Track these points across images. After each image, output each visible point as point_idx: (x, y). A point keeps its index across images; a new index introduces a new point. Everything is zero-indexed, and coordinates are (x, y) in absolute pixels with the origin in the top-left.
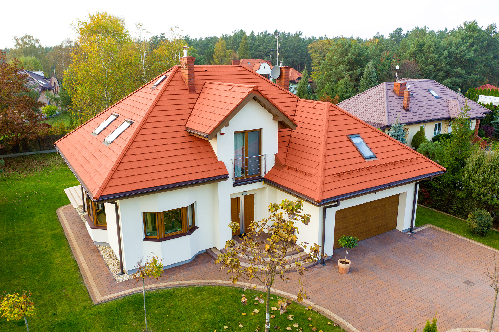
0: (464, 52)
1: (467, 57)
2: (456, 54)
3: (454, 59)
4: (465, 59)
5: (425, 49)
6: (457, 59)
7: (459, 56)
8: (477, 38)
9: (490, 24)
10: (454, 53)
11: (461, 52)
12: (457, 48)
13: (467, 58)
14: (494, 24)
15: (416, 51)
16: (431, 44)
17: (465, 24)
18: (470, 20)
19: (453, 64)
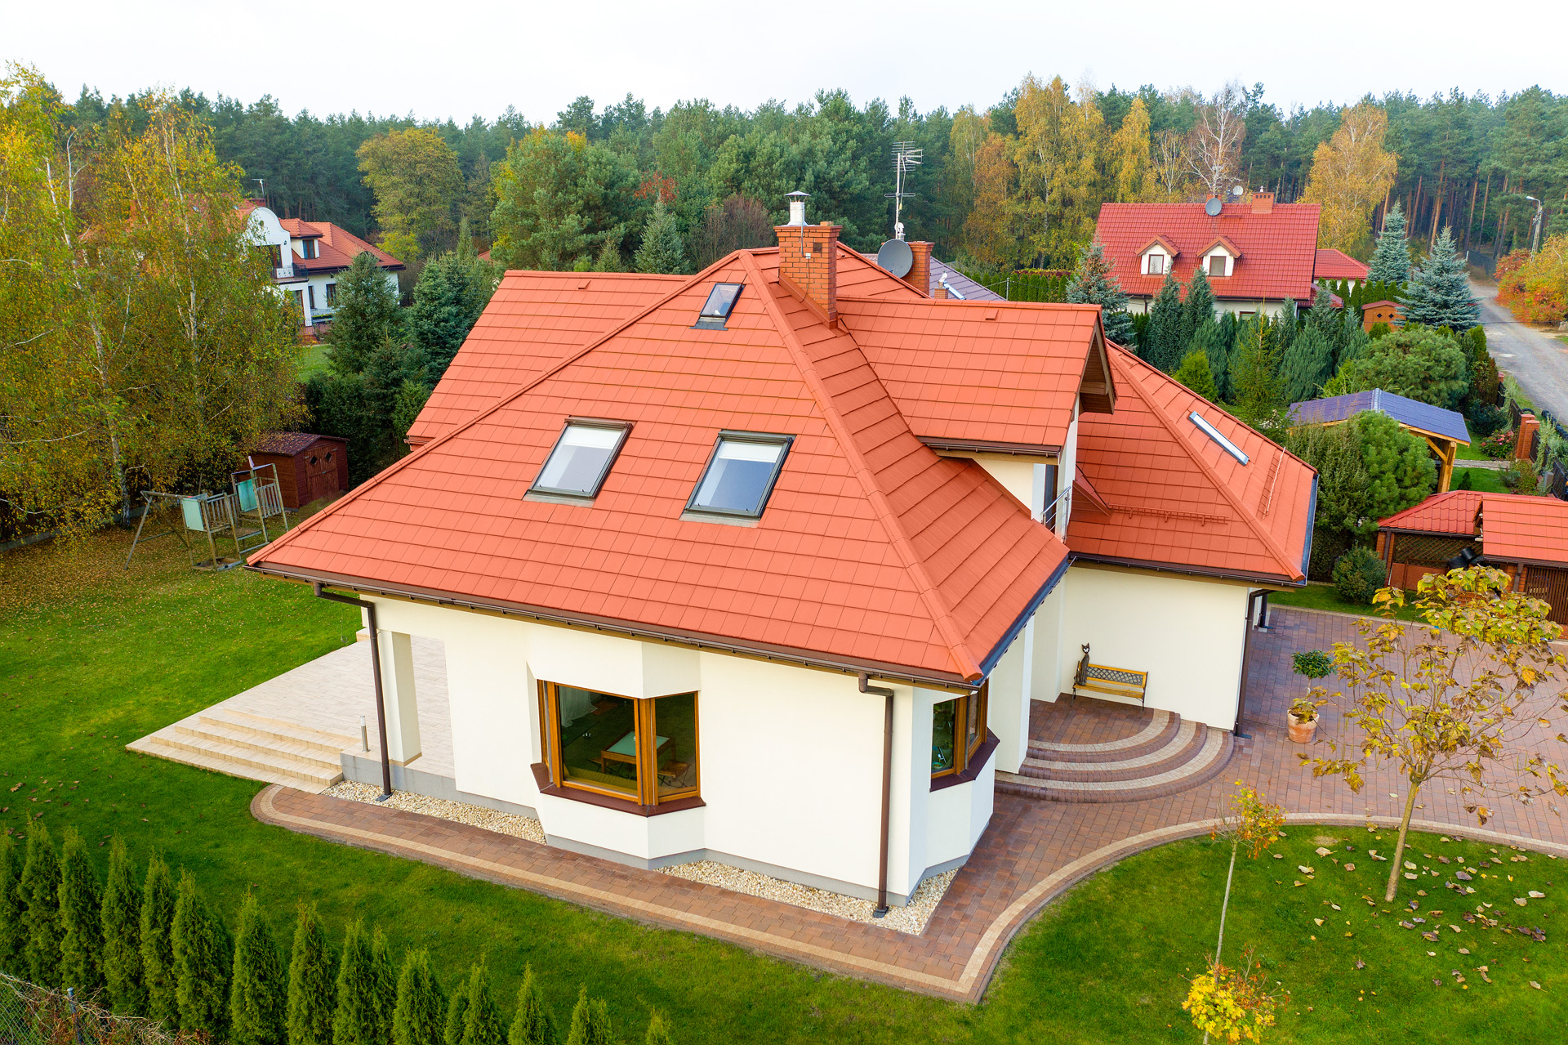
0: (846, 173)
1: (856, 189)
2: (831, 181)
3: (827, 192)
4: (851, 194)
5: (759, 166)
6: (832, 193)
7: (836, 184)
8: (860, 138)
9: (870, 102)
10: (826, 176)
11: (840, 175)
12: (830, 163)
13: (856, 192)
14: (881, 101)
15: (738, 171)
16: (773, 152)
17: (821, 100)
18: (830, 88)
19: (825, 205)
